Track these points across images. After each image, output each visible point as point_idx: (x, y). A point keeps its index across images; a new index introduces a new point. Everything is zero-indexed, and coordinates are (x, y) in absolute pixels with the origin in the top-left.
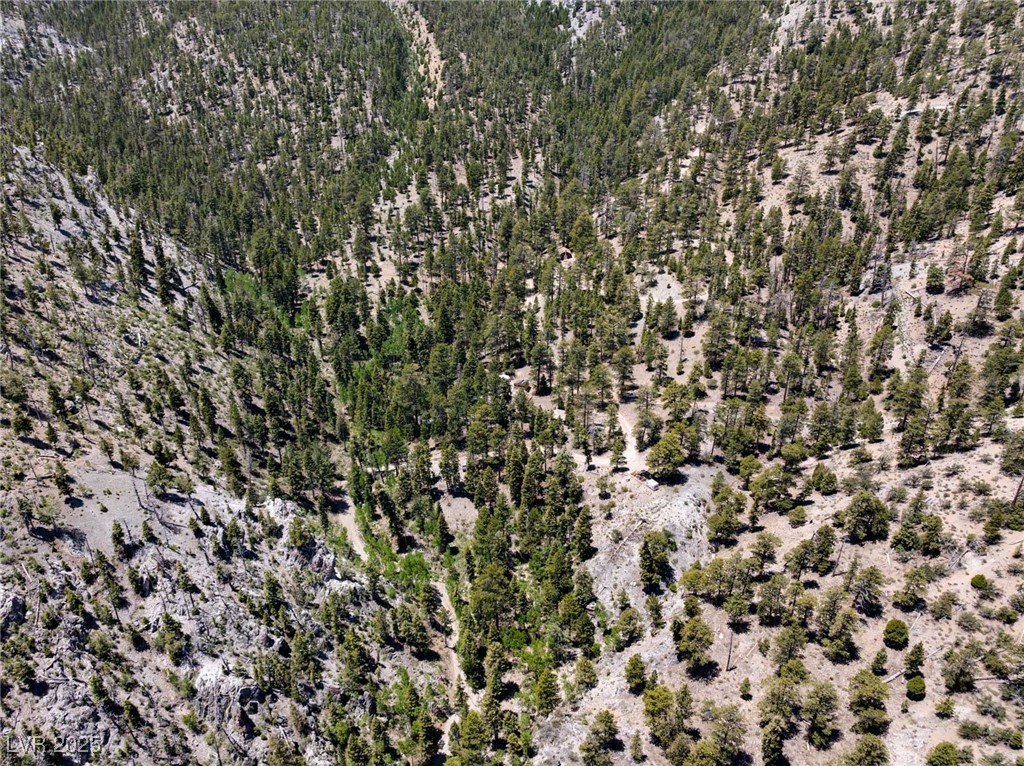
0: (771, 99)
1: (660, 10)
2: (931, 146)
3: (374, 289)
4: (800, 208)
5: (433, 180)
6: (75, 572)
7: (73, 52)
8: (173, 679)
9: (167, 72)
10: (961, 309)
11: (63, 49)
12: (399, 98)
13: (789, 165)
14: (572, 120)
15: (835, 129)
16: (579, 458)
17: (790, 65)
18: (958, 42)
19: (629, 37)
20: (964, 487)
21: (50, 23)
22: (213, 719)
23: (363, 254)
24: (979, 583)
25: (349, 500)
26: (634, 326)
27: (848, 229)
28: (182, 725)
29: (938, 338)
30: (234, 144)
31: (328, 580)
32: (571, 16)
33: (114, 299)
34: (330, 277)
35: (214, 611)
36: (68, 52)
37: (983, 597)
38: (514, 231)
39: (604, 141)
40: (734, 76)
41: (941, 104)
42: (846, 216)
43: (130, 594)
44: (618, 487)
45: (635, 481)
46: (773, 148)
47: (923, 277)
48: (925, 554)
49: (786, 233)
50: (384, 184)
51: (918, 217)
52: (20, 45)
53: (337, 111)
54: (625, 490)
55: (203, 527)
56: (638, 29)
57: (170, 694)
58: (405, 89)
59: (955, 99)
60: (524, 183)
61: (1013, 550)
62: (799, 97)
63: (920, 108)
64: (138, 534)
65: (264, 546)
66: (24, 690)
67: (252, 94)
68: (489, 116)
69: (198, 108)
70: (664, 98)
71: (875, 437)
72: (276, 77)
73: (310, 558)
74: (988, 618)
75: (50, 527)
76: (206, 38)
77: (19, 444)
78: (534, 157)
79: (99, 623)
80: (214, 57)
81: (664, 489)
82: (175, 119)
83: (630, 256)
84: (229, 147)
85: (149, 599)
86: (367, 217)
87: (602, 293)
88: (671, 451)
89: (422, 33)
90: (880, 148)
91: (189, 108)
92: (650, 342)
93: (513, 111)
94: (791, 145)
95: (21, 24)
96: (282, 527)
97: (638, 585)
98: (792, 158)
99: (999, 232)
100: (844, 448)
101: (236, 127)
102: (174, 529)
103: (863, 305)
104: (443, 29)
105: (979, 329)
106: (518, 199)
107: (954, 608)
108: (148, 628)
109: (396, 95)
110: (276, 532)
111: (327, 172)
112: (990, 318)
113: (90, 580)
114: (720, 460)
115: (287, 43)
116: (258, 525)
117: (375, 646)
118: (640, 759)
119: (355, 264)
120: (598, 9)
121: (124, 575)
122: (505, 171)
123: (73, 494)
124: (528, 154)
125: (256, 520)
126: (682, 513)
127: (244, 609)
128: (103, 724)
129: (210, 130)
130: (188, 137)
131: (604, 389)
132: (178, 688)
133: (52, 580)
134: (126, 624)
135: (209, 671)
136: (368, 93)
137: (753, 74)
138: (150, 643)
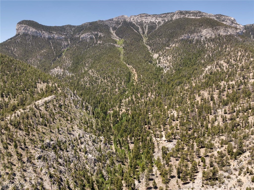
1: (182, 68)
3: (121, 113)
4: (202, 101)
6: (73, 140)
8: (84, 156)
9: (87, 78)
11: (69, 74)
12: (129, 83)
13: (201, 93)
14: (161, 87)
16: (154, 138)
17: (206, 77)
19: (175, 72)
21: (68, 70)
22: (90, 163)
23: (120, 107)
24: (218, 152)
26: (168, 119)
28: (85, 163)
29: (224, 120)
30: (98, 90)
31: (109, 149)
32: (164, 69)
33: (79, 108)
34: (113, 111)
35: (92, 148)
36: (70, 75)
40: (194, 79)
41: (233, 83)
42: (211, 102)
43: (80, 144)
44: (160, 143)
45: (163, 141)
47: (223, 111)
48: (210, 149)
50: (124, 97)
51: (224, 101)
52: (62, 74)
53: (117, 85)
54: (162, 143)
55: (91, 137)
56: (177, 71)
57: (84, 158)
58: (130, 81)
59: (235, 82)
60: (151, 97)
61: (225, 148)
63: (228, 83)
64: (82, 136)
65: (99, 143)
66: (65, 151)
67: (102, 82)
68: (145, 86)
69: (92, 84)
70: (180, 83)
72: (107, 79)
73: (106, 146)
75: (70, 133)
76: (95, 73)
77: (66, 123)
79: (75, 147)
80: (96, 76)
81: (168, 143)
82: (88, 85)
83: (168, 108)
84: (97, 90)
85: (82, 145)
86: (121, 102)
88: (169, 135)
89: (134, 72)
91: (90, 84)
93: (150, 85)
94: (203, 91)
95: (63, 70)
96: (102, 140)
99: (239, 103)
101: (99, 87)
102: (87, 137)
103: (212, 117)
104: (138, 71)
105: (232, 119)
106: (149, 100)
107: (214, 156)
108: (82, 149)
109: (128, 82)
110: (101, 141)
111: (114, 95)
113: (75, 141)
114: (180, 139)
115: (109, 73)
116: (99, 140)
117: (115, 161)
118: (157, 177)
119: (118, 109)
120: (169, 68)
121: (79, 141)
122: (147, 95)
123: (73, 130)
124: (152, 92)
125: (98, 139)
126: (171, 146)
127: (96, 150)
128: (75, 159)
129: (94, 88)
130: (90, 89)
131: (160, 127)
132: (85, 157)
133: (70, 139)
134: (79, 147)
135: (90, 156)
136: (123, 82)
137: (198, 79)
138: (82, 151)
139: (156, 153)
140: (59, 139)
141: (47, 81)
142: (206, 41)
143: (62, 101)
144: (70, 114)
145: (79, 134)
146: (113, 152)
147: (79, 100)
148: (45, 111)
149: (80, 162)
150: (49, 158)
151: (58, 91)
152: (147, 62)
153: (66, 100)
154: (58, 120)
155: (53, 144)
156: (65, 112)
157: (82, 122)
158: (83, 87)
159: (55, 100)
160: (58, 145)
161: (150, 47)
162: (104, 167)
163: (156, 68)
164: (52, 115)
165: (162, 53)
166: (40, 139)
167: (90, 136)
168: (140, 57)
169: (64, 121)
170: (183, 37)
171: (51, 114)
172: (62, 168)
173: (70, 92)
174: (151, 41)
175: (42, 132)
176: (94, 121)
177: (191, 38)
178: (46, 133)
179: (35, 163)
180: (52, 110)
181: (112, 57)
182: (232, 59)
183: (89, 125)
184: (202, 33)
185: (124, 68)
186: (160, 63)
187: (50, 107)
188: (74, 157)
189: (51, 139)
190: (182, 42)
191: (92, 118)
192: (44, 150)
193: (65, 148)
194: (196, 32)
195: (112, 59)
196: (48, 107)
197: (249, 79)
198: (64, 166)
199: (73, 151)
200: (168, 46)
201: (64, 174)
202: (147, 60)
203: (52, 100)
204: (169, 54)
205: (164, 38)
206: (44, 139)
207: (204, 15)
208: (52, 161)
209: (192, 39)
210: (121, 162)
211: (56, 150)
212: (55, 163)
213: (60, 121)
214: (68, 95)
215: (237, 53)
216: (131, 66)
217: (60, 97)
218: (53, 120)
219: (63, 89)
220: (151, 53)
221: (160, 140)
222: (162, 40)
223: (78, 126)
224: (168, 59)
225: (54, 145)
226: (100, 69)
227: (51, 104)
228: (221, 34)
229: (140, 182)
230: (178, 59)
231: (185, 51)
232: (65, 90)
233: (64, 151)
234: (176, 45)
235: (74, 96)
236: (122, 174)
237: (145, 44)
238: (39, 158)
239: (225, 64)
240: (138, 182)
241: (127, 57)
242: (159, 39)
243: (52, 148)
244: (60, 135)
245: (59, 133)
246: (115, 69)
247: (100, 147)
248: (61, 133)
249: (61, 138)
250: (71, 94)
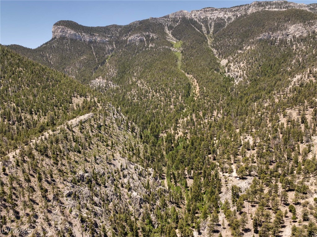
1: (260, 77)
3: (176, 137)
4: (289, 123)
6: (113, 171)
7: (115, 87)
8: (127, 194)
9: (135, 91)
11: (113, 86)
13: (288, 113)
14: (232, 103)
16: (221, 173)
17: (294, 90)
19: (250, 84)
21: (111, 81)
22: (134, 203)
23: (175, 129)
24: (316, 200)
25: (165, 177)
26: (240, 147)
27: (303, 128)
28: (128, 203)
30: (148, 106)
31: (159, 186)
32: (235, 79)
33: (123, 130)
34: (167, 134)
35: (137, 184)
36: (114, 87)
40: (277, 93)
42: (303, 125)
43: (122, 177)
44: (230, 180)
45: (234, 178)
48: (303, 194)
50: (182, 116)
52: (105, 85)
53: (172, 100)
54: (231, 180)
55: (136, 169)
56: (253, 82)
57: (126, 197)
58: (189, 96)
60: (217, 116)
64: (125, 167)
65: (147, 177)
66: (103, 187)
67: (153, 96)
68: (210, 101)
69: (141, 99)
70: (257, 98)
72: (159, 92)
73: (156, 181)
75: (110, 162)
76: (144, 84)
77: (106, 149)
79: (116, 181)
80: (146, 88)
81: (241, 180)
82: (136, 100)
83: (241, 132)
84: (147, 107)
85: (125, 179)
86: (177, 123)
88: (242, 170)
89: (195, 83)
90: (315, 109)
91: (139, 98)
93: (216, 100)
94: (290, 109)
95: (106, 81)
96: (151, 173)
97: (231, 199)
101: (149, 103)
102: (131, 168)
103: (303, 145)
104: (200, 82)
106: (214, 120)
107: (308, 205)
108: (124, 184)
109: (187, 97)
110: (150, 174)
111: (169, 113)
113: (115, 173)
114: (257, 176)
115: (163, 85)
116: (147, 172)
117: (168, 202)
118: (224, 228)
119: (173, 132)
120: (242, 77)
121: (121, 173)
122: (212, 114)
123: (114, 158)
124: (219, 110)
125: (146, 171)
126: (244, 185)
127: (142, 186)
128: (115, 197)
129: (143, 103)
130: (138, 105)
131: (229, 159)
132: (128, 196)
133: (110, 170)
134: (120, 182)
135: (135, 194)
136: (180, 96)
137: (283, 92)
138: (124, 187)
139: (223, 193)
140: (96, 170)
141: (85, 94)
142: (294, 42)
143: (101, 121)
144: (112, 137)
145: (122, 164)
146: (165, 189)
147: (124, 120)
148: (79, 133)
149: (121, 202)
150: (81, 195)
151: (98, 107)
152: (212, 70)
153: (107, 119)
154: (95, 145)
155: (88, 176)
156: (104, 134)
157: (126, 148)
158: (130, 103)
159: (93, 119)
160: (94, 178)
161: (216, 51)
162: (152, 209)
163: (225, 78)
164: (88, 138)
165: (233, 58)
166: (71, 170)
167: (135, 168)
168: (203, 63)
169: (103, 146)
170: (261, 36)
171: (86, 137)
172: (98, 210)
173: (113, 109)
174: (219, 43)
175: (75, 160)
176: (141, 146)
177: (272, 37)
178: (79, 162)
179: (63, 202)
180: (88, 132)
181: (166, 64)
183: (135, 151)
184: (288, 30)
185: (182, 78)
186: (230, 71)
187: (86, 128)
188: (114, 194)
189: (85, 171)
190: (261, 44)
191: (139, 143)
192: (76, 184)
193: (102, 183)
194: (280, 29)
195: (166, 67)
196: (84, 128)
198: (100, 207)
199: (113, 186)
200: (241, 49)
201: (101, 217)
202: (212, 67)
203: (89, 120)
204: (242, 60)
205: (236, 38)
206: (77, 170)
207: (292, 5)
208: (85, 199)
209: (274, 39)
210: (176, 203)
211: (91, 185)
212: (89, 202)
213: (98, 147)
214: (110, 112)
216: (192, 76)
217: (100, 115)
218: (89, 145)
219: (104, 105)
220: (218, 58)
221: (230, 176)
222: (233, 41)
223: (120, 153)
224: (240, 66)
225: (89, 178)
226: (151, 79)
227: (87, 125)
229: (200, 233)
231: (265, 55)
232: (106, 106)
233: (102, 186)
234: (252, 47)
235: (117, 114)
236: (177, 220)
237: (210, 47)
238: (69, 195)
240: (198, 233)
241: (186, 64)
242: (229, 40)
243: (86, 182)
244: (97, 165)
245: (96, 163)
246: (171, 79)
247: (148, 183)
248: (98, 162)
249: (97, 169)
250: (114, 111)
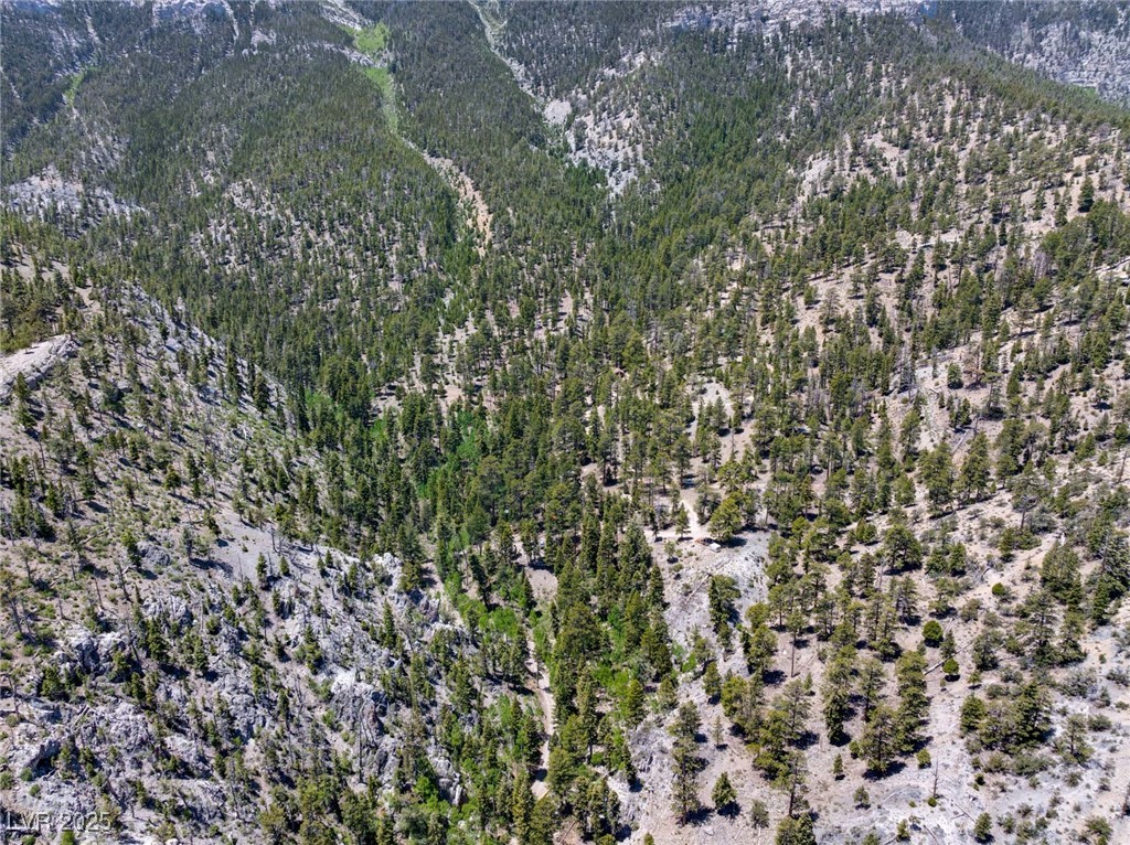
0: (800, 239)
1: (692, 169)
2: (946, 272)
4: (830, 327)
5: (490, 316)
6: (228, 595)
7: (127, 211)
8: (312, 685)
10: (978, 399)
11: (118, 209)
12: (451, 247)
13: (820, 292)
14: (617, 263)
15: (860, 261)
16: (648, 534)
17: (816, 211)
18: (963, 188)
19: (664, 192)
20: (984, 525)
21: (107, 187)
22: (348, 718)
23: (430, 374)
24: (999, 591)
25: (436, 577)
26: (688, 426)
27: (876, 341)
28: (321, 723)
29: (960, 422)
30: (293, 288)
31: (433, 622)
32: (607, 175)
33: (219, 402)
34: (399, 398)
35: (345, 631)
36: (122, 211)
37: (1003, 601)
38: (572, 353)
39: (648, 280)
40: (764, 223)
41: (951, 237)
42: (873, 333)
43: (272, 617)
44: (684, 553)
45: (699, 547)
46: (804, 280)
47: (944, 376)
48: (954, 575)
49: (821, 349)
50: (442, 321)
51: (936, 327)
52: (78, 206)
53: (392, 259)
54: (691, 554)
55: (328, 569)
56: (672, 186)
57: (311, 699)
58: (455, 240)
59: (963, 234)
60: (575, 317)
61: (1024, 564)
62: (825, 237)
63: (933, 241)
64: (277, 569)
65: (376, 592)
66: (199, 676)
67: (309, 245)
68: (537, 260)
69: (258, 258)
70: (701, 243)
71: (909, 501)
72: (332, 229)
73: (417, 602)
74: (1007, 615)
75: (206, 559)
76: (263, 197)
77: (170, 498)
78: (583, 295)
79: (248, 637)
80: (270, 213)
81: (725, 551)
82: (234, 267)
83: (681, 371)
84: (289, 292)
85: (289, 620)
86: (430, 348)
87: (657, 401)
88: (730, 514)
89: (468, 191)
90: (900, 275)
91: (248, 258)
92: (704, 438)
93: (560, 256)
94: (820, 277)
95: (80, 187)
96: (392, 576)
97: (709, 626)
98: (822, 288)
99: (1006, 336)
100: (884, 513)
101: (295, 274)
102: (306, 570)
103: (894, 404)
104: (489, 187)
105: (994, 414)
106: (571, 330)
107: (979, 611)
108: (288, 644)
109: (448, 244)
110: (387, 580)
111: (385, 312)
112: (1004, 405)
113: (240, 602)
114: (774, 527)
115: (342, 200)
116: (371, 575)
117: (477, 679)
118: (722, 747)
119: (420, 387)
120: (633, 169)
121: (267, 600)
122: (557, 307)
123: (221, 537)
124: (576, 291)
125: (369, 570)
126: (745, 565)
127: (367, 636)
128: (261, 711)
129: (270, 277)
130: (248, 284)
131: (665, 474)
132: (317, 692)
133: (212, 596)
134: (271, 638)
135: (344, 679)
136: (421, 243)
137: (783, 220)
138: (291, 656)
139: (673, 609)
140: (147, 607)
142: (785, 43)
143: (117, 369)
144: (182, 440)
145: (262, 558)
146: (456, 633)
147: (212, 354)
148: (24, 439)
149: (292, 728)
150: (105, 747)
151: (81, 304)
152: (520, 142)
153: (143, 360)
154: (117, 489)
155: (116, 647)
156: (146, 430)
157: (253, 481)
158: (212, 278)
159: (75, 364)
160: (146, 647)
161: (522, 68)
162: (429, 727)
163: (569, 170)
164: (75, 459)
165: (589, 97)
166: (25, 630)
167: (320, 563)
168: (482, 113)
169: (155, 489)
170: (679, 19)
171: (65, 455)
172: (199, 792)
173: (153, 312)
174: (528, 37)
175: (31, 580)
176: (313, 461)
178: (54, 586)
179: (19, 808)
180: (71, 431)
181: (340, 114)
182: (919, 129)
183: (293, 489)
185: (417, 173)
186: (587, 145)
187: (56, 410)
188: (254, 702)
189: (96, 618)
190: (679, 47)
191: (302, 448)
192: (66, 698)
193: (190, 660)
196: (42, 414)
197: (1019, 217)
198: (206, 775)
199: (242, 664)
200: (612, 64)
201: (218, 823)
202: (518, 129)
203: (58, 370)
204: (624, 103)
205: (590, 22)
206: (53, 626)
208: (127, 759)
209: (722, 29)
210: (508, 679)
211: (140, 686)
212: (147, 768)
213: (131, 495)
214: (146, 325)
215: (940, 98)
216: (449, 162)
217: (103, 341)
218: (90, 493)
219: (110, 297)
220: (533, 95)
221: (681, 539)
222: (581, 33)
223: (239, 509)
224: (620, 125)
225: (126, 653)
226: (287, 175)
227: (53, 394)
228: (850, 10)
229: (635, 785)
230: (671, 128)
231: (698, 87)
232: (123, 301)
233: (192, 677)
234: (653, 58)
235: (178, 334)
236: (534, 750)
237: (497, 52)
238: (43, 765)
239: (891, 153)
240: (626, 786)
241: (421, 118)
242: (566, 29)
243: (113, 674)
244: (149, 582)
245: (140, 571)
246: (370, 175)
247: (389, 612)
248: (152, 568)
249: (155, 600)
250: (160, 319)
